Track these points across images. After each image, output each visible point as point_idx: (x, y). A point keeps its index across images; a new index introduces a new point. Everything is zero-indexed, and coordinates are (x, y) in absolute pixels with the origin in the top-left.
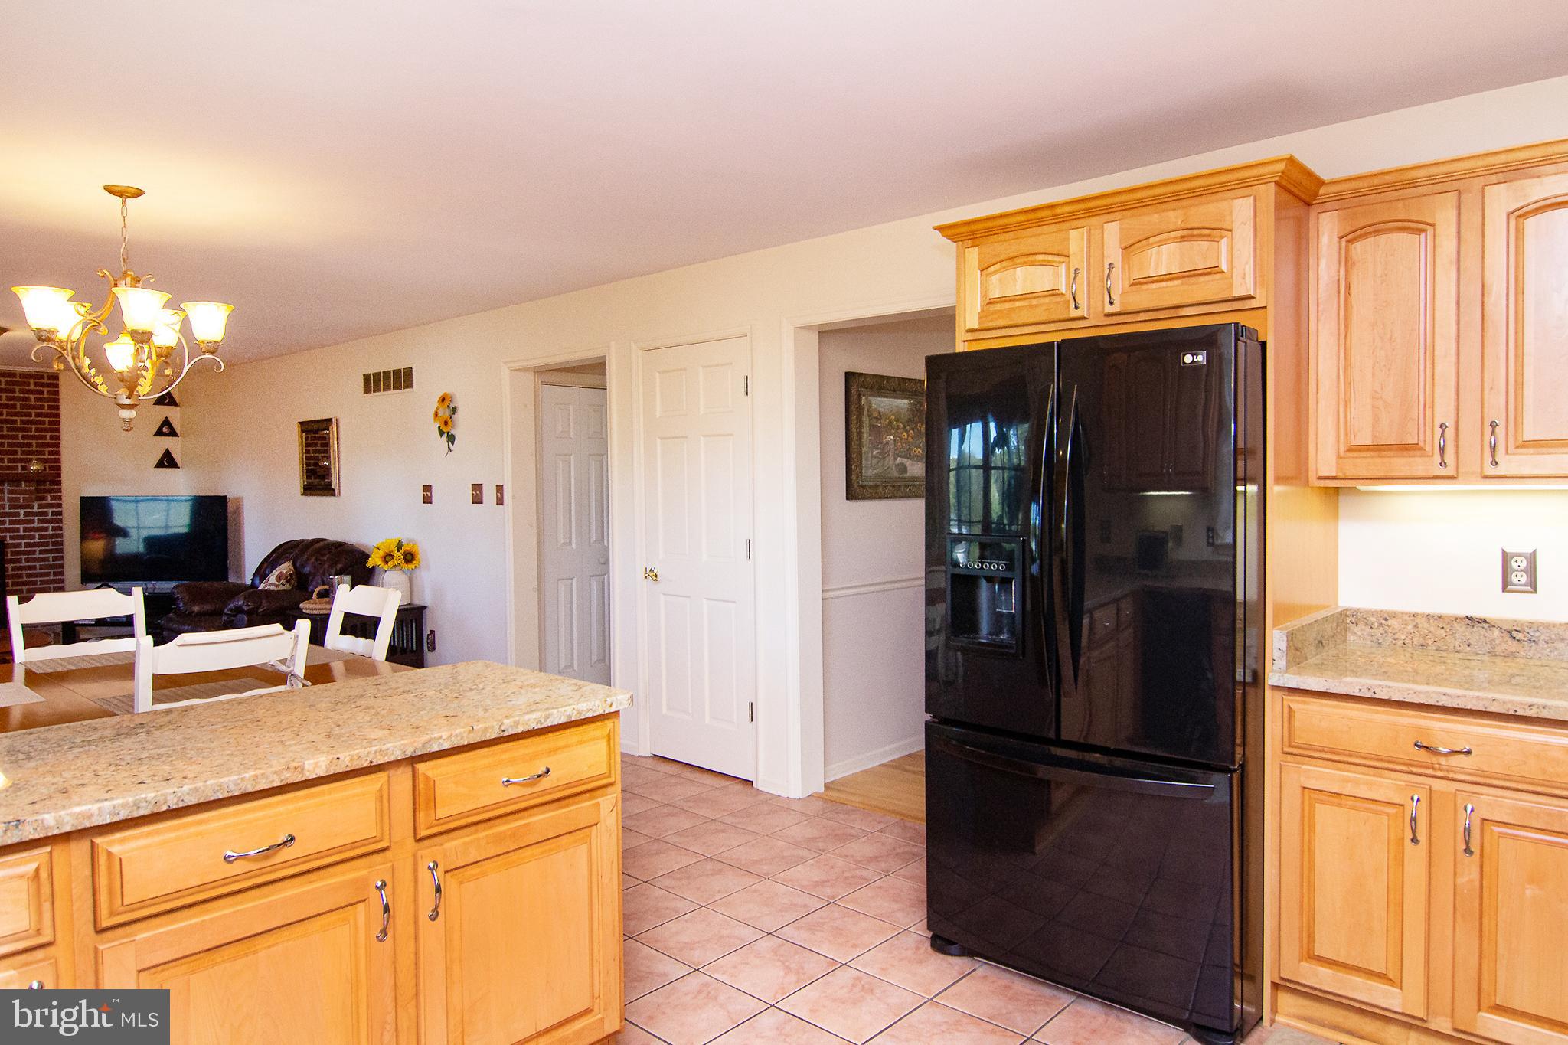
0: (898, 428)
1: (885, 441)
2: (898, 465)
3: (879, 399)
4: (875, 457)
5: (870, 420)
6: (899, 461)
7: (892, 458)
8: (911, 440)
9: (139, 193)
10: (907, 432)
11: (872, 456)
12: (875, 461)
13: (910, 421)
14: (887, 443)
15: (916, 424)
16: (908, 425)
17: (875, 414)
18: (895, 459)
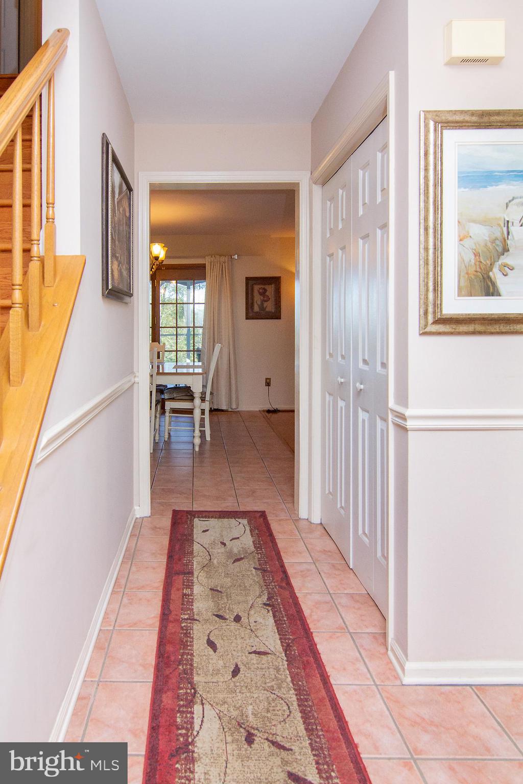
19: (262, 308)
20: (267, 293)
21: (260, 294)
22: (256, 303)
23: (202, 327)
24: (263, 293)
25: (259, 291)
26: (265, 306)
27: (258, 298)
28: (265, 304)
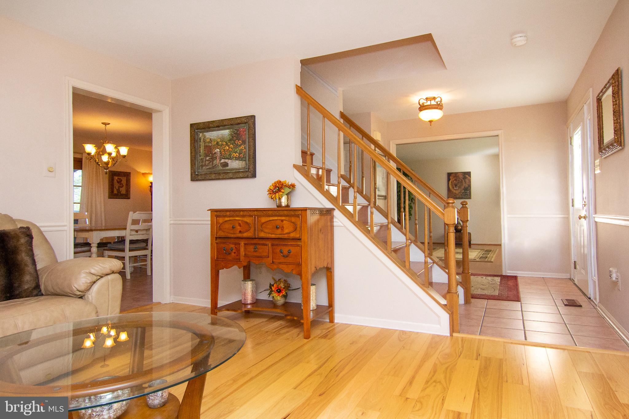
0: (222, 145)
1: (214, 152)
2: (222, 163)
3: (210, 133)
4: (208, 160)
5: (204, 143)
6: (223, 161)
7: (218, 160)
8: (231, 150)
9: (109, 124)
10: (228, 146)
11: (206, 160)
12: (207, 162)
13: (230, 140)
14: (215, 153)
15: (235, 141)
16: (229, 142)
17: (208, 140)
18: (220, 160)
19: (118, 190)
20: (122, 182)
21: (118, 182)
22: (115, 188)
23: (80, 203)
24: (119, 182)
25: (117, 181)
26: (121, 190)
27: (116, 185)
28: (121, 189)
